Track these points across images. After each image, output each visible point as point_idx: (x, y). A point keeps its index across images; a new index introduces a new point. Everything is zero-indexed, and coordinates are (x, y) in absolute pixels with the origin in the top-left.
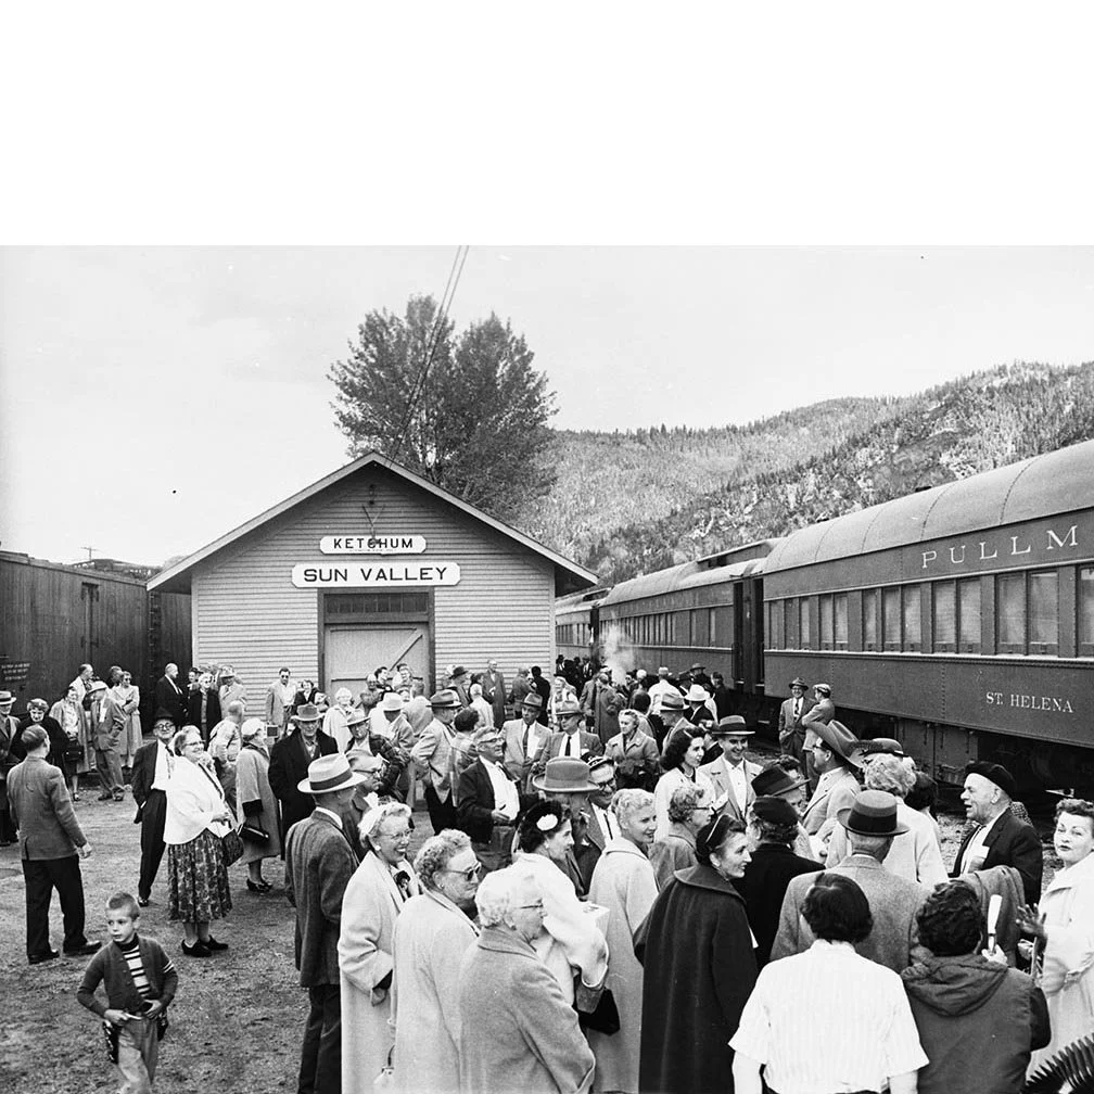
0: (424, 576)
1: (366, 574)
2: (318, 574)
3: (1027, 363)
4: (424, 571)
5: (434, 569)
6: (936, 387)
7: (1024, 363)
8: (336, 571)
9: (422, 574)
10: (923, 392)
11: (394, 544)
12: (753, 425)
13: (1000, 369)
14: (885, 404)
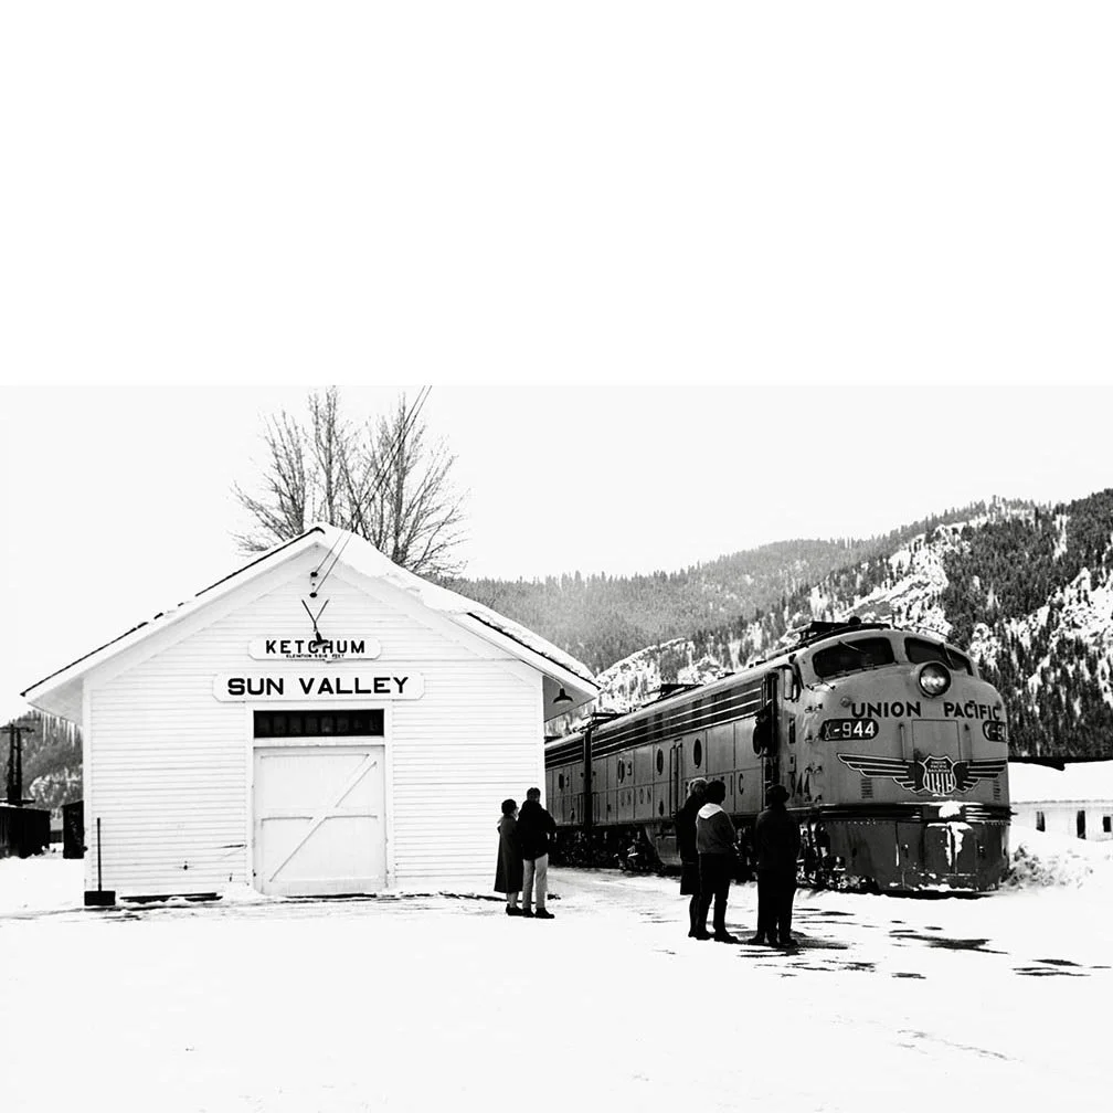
0: (379, 688)
1: (307, 685)
2: (246, 685)
3: (1008, 500)
4: (379, 682)
5: (392, 679)
6: (903, 527)
7: (1004, 500)
8: (270, 681)
9: (376, 685)
10: (888, 535)
11: (342, 649)
12: (686, 572)
13: (977, 507)
14: (843, 548)
